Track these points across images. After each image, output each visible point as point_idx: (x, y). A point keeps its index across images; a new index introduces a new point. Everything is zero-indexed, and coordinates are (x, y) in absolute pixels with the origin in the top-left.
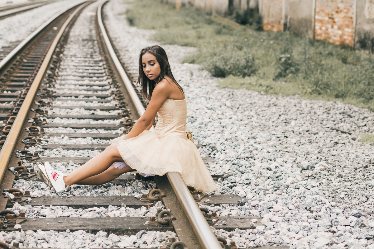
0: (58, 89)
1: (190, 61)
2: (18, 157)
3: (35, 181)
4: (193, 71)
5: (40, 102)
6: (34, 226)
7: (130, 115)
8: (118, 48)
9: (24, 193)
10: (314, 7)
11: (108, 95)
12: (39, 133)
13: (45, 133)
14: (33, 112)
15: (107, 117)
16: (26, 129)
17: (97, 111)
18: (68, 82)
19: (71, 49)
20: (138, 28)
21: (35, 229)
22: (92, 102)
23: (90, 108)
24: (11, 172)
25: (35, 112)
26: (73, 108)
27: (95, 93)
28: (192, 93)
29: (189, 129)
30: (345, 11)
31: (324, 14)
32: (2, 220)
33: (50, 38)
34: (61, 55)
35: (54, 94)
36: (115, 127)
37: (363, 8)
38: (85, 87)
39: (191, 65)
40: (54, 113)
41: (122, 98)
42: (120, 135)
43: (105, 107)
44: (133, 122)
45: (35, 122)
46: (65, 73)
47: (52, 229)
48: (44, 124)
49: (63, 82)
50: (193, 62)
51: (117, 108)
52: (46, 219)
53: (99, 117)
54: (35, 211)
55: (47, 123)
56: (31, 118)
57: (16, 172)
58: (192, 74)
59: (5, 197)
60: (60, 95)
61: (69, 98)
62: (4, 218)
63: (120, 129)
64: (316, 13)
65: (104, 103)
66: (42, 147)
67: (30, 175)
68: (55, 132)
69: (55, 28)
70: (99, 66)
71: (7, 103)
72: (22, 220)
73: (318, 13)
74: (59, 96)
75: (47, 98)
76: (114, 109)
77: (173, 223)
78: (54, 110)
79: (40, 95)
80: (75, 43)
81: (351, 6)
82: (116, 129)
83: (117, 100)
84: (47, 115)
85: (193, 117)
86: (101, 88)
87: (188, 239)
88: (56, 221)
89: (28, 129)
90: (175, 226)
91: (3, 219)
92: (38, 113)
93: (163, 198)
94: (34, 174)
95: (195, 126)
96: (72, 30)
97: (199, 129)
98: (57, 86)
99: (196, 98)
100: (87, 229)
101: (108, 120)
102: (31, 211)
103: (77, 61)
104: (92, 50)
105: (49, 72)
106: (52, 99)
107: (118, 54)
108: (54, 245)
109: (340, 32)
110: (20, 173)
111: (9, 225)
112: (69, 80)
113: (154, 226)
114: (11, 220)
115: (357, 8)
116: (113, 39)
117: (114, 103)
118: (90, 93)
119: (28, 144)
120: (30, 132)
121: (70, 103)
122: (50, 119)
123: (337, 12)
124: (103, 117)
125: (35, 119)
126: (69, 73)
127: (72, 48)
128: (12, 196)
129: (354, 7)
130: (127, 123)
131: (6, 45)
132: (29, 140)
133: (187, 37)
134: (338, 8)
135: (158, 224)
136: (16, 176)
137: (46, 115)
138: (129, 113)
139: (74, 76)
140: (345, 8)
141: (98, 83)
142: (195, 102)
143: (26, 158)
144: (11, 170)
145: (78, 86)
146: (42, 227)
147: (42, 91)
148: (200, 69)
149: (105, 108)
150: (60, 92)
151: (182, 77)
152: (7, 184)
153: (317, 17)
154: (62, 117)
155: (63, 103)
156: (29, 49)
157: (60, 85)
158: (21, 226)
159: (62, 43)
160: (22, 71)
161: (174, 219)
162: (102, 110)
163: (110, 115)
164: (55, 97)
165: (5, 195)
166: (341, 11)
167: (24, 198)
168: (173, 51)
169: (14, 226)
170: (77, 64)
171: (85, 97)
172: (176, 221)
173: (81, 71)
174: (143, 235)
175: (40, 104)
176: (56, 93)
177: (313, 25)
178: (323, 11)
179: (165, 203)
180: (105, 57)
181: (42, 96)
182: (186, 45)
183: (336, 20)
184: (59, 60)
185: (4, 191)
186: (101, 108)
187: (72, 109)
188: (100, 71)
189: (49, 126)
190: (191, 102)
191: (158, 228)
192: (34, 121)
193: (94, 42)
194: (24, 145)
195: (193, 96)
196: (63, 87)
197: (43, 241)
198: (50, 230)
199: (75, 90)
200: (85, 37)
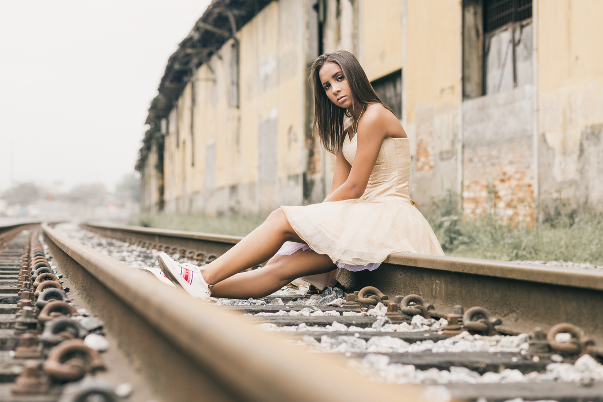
10: (460, 179)
30: (518, 176)
31: (478, 188)
37: (550, 166)
64: (465, 188)
73: (468, 187)
81: (528, 167)
109: (510, 212)
115: (539, 167)
123: (502, 181)
129: (534, 167)
134: (504, 174)
135: (404, 316)
140: (516, 172)
153: (466, 194)
166: (509, 178)
177: (459, 207)
178: (476, 183)
183: (502, 193)
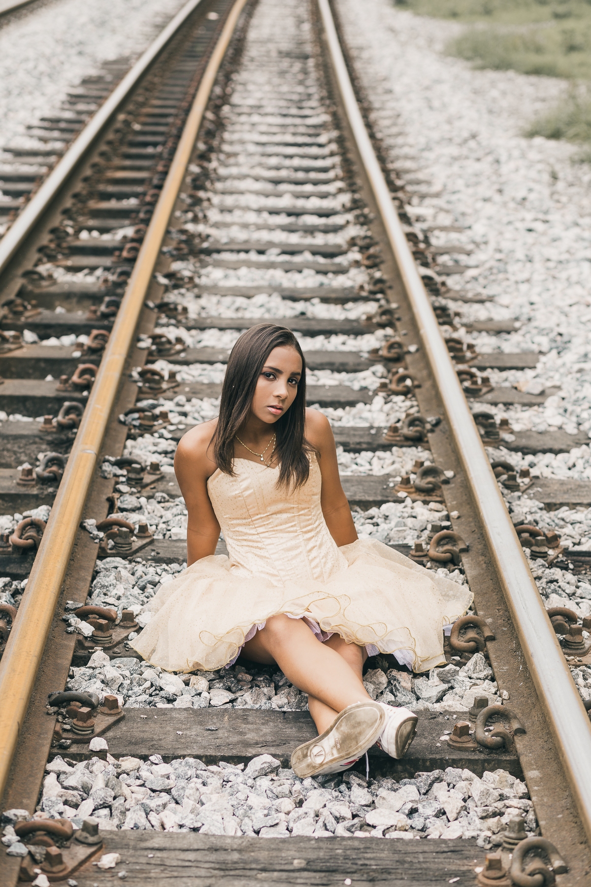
0: (216, 225)
1: (549, 132)
2: (108, 476)
3: (149, 562)
4: (558, 167)
5: (170, 276)
6: (143, 741)
7: (398, 324)
8: (365, 81)
9: (120, 616)
11: (339, 246)
12: (164, 386)
13: (178, 385)
14: (151, 309)
15: (337, 328)
16: (131, 376)
17: (313, 305)
18: (244, 200)
19: (251, 87)
20: (417, 14)
21: (145, 752)
22: (300, 272)
23: (296, 295)
24: (87, 534)
25: (156, 310)
26: (251, 293)
27: (309, 240)
28: (555, 244)
29: (551, 374)
32: (57, 721)
33: (199, 48)
34: (226, 109)
35: (205, 245)
36: (359, 364)
38: (283, 220)
39: (552, 144)
40: (203, 308)
41: (378, 260)
42: (371, 393)
43: (335, 291)
44: (405, 349)
45: (154, 348)
46: (234, 171)
47: (189, 752)
48: (179, 352)
49: (229, 200)
50: (555, 135)
51: (364, 294)
52: (174, 714)
53: (317, 327)
54: (146, 680)
55: (184, 350)
56: (144, 333)
57: (101, 535)
58: (554, 177)
59: (67, 633)
60: (220, 247)
61: (243, 256)
62: (61, 714)
63: (373, 369)
65: (330, 275)
66: (170, 436)
67: (137, 543)
68: (206, 381)
69: (213, 16)
70: (320, 146)
71: (86, 271)
72: (111, 719)
74: (219, 251)
75: (188, 260)
76: (356, 299)
77: (518, 746)
78: (203, 301)
79: (169, 252)
80: (261, 65)
82: (360, 368)
83: (363, 268)
84: (187, 318)
85: (561, 335)
86: (323, 221)
87: (560, 816)
88: (201, 723)
89: (135, 374)
90: (524, 760)
91: (60, 718)
92: (164, 312)
93: (489, 645)
94: (148, 540)
95: (568, 365)
96: (254, 21)
97: (578, 375)
98: (214, 215)
99: (568, 261)
100: (282, 756)
101: (342, 338)
102: (135, 683)
103: (263, 128)
104: (300, 89)
105: (195, 169)
106: (201, 261)
107: (366, 105)
108: (192, 816)
110: (110, 536)
111: (75, 737)
112: (242, 193)
113: (466, 750)
114: (80, 723)
116: (354, 53)
117: (357, 278)
118: (294, 239)
119: (135, 426)
120: (140, 384)
121: (245, 277)
122: (193, 332)
124: (329, 328)
125: (155, 338)
126: (245, 170)
127: (254, 83)
128: (87, 629)
130: (389, 352)
131: (93, 72)
132: (136, 415)
133: (539, 50)
135: (475, 745)
136: (100, 548)
137: (184, 321)
138: (396, 316)
139: (257, 179)
141: (314, 203)
142: (563, 275)
143: (129, 479)
144: (88, 527)
145: (265, 215)
146: (163, 743)
147: (175, 236)
148: (576, 158)
149: (333, 295)
150: (221, 236)
151: (530, 190)
152: (77, 579)
154: (223, 326)
155: (226, 277)
156: (147, 89)
157: (222, 211)
158: (108, 741)
159: (228, 67)
160: (128, 163)
161: (521, 731)
162: (325, 300)
163: (347, 320)
164: (208, 252)
165: (70, 625)
167: (119, 630)
168: (504, 93)
169: (88, 742)
170: (264, 139)
171: (284, 252)
172: (526, 738)
173: (273, 161)
174: (436, 785)
175: (170, 280)
176: (211, 240)
179: (494, 664)
180: (334, 115)
181: (175, 253)
182: (537, 71)
184: (220, 125)
185: (67, 610)
186: (323, 294)
187: (249, 297)
188: (320, 163)
189: (191, 357)
190: (554, 277)
191: (476, 757)
192: (153, 344)
193: (305, 64)
194: (125, 430)
195: (561, 253)
196: (228, 218)
197: (165, 797)
198: (184, 757)
199: (259, 228)
200: (286, 46)
